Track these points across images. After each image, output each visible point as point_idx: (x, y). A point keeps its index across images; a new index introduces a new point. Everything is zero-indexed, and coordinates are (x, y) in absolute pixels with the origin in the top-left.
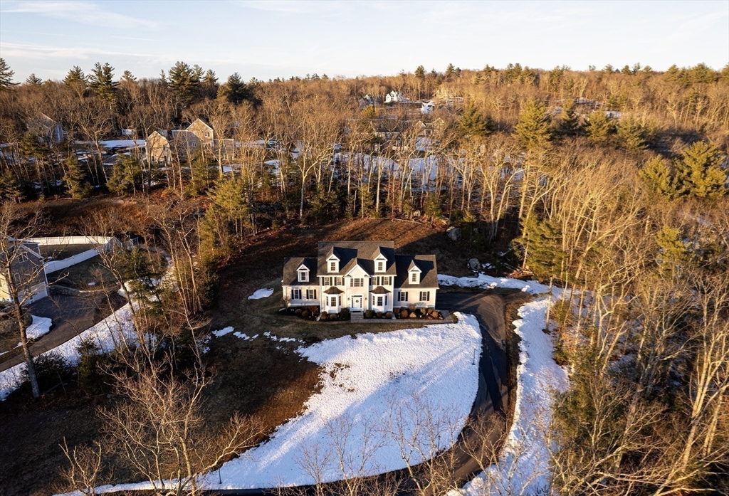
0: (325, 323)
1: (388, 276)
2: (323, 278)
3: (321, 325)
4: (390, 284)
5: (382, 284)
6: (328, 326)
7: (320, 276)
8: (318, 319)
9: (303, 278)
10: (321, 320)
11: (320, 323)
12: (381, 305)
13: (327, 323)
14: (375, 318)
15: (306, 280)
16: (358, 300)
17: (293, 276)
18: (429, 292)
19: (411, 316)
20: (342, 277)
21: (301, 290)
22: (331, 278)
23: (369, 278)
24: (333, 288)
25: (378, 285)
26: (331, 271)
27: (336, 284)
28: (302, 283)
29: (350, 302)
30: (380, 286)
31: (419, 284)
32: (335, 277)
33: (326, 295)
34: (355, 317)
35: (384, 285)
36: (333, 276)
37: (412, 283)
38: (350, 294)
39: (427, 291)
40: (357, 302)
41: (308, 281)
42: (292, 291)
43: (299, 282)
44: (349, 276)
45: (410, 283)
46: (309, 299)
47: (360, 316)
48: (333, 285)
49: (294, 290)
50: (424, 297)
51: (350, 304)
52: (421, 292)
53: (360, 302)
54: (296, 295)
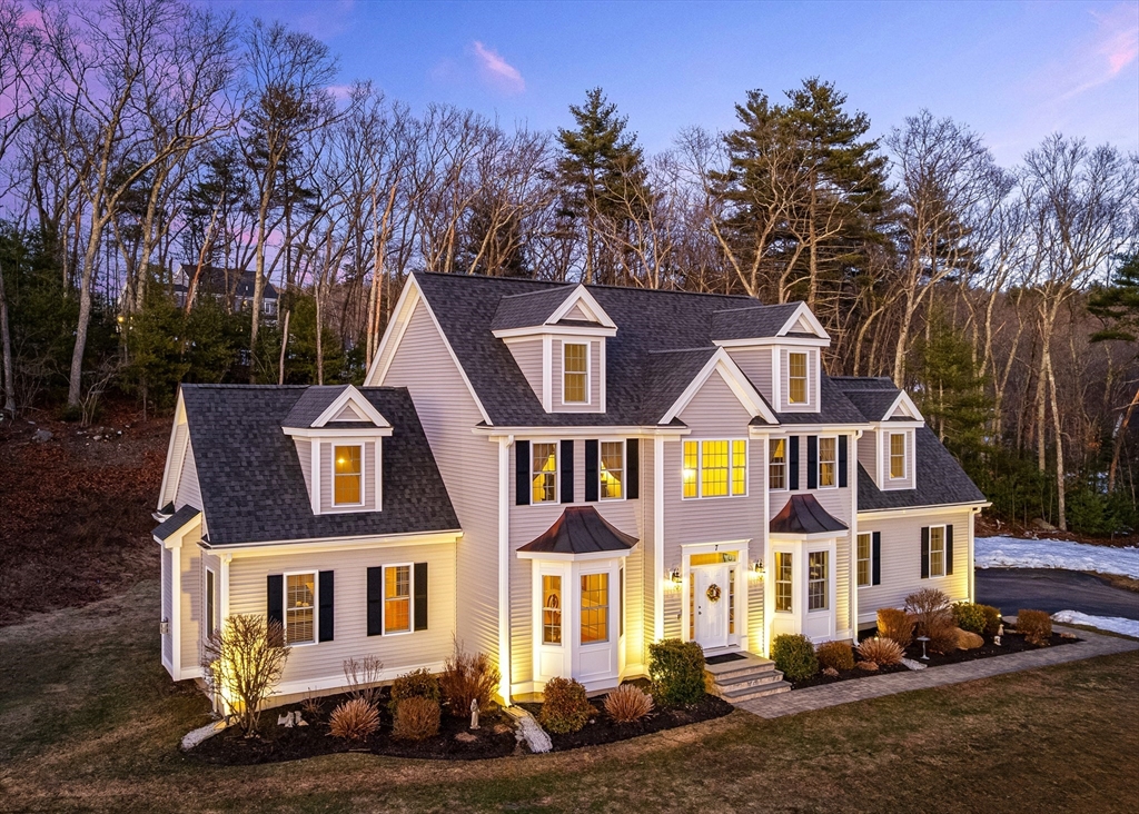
2: (522, 447)
4: (843, 483)
8: (537, 738)
12: (823, 603)
14: (838, 679)
15: (363, 504)
16: (719, 586)
17: (269, 484)
18: (950, 528)
19: (965, 646)
20: (628, 440)
21: (331, 573)
22: (567, 446)
23: (770, 434)
24: (581, 515)
25: (794, 486)
26: (563, 403)
27: (591, 494)
28: (338, 520)
29: (680, 600)
30: (802, 496)
31: (914, 487)
32: (587, 441)
33: (543, 564)
34: (745, 686)
35: (815, 487)
36: (579, 435)
37: (891, 486)
38: (683, 546)
39: (943, 522)
40: (712, 598)
41: (379, 508)
42: (274, 583)
43: (323, 517)
44: (683, 424)
45: (885, 486)
46: (380, 634)
47: (766, 681)
48: (579, 500)
49: (285, 574)
50: (937, 557)
51: (679, 617)
52: (925, 531)
53: (725, 594)
54: (300, 613)
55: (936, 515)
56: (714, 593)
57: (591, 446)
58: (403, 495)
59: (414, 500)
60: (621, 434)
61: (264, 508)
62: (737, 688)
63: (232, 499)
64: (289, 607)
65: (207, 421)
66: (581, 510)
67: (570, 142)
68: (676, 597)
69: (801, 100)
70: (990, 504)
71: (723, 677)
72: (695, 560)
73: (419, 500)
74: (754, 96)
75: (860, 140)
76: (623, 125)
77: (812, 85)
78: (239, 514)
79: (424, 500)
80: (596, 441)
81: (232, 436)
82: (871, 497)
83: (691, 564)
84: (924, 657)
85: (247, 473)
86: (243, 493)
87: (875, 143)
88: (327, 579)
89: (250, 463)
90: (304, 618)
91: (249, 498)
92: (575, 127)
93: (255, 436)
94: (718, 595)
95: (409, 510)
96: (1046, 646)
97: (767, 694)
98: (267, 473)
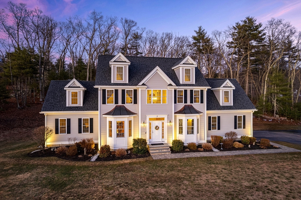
0: (106, 163)
1: (198, 89)
2: (104, 91)
3: (99, 166)
4: (202, 102)
5: (191, 102)
6: (112, 167)
7: (100, 87)
8: (94, 158)
9: (74, 101)
10: (98, 159)
11: (98, 163)
12: (193, 133)
13: (111, 163)
14: (189, 152)
15: (78, 104)
16: (158, 126)
17: (60, 100)
18: (244, 116)
19: (237, 147)
20: (134, 90)
21: (70, 119)
22: (116, 91)
23: (174, 88)
24: (120, 107)
25: (186, 102)
26: (116, 81)
27: (123, 102)
28: (71, 107)
29: (146, 129)
30: (188, 105)
31: (232, 105)
32: (122, 90)
33: (109, 118)
34: (158, 151)
35: (193, 103)
36: (120, 88)
37: (224, 104)
38: (147, 115)
39: (242, 115)
40: (156, 129)
41: (82, 105)
42: (57, 120)
43: (68, 107)
44: (146, 85)
45: (222, 105)
46: (81, 133)
47: (165, 150)
48: (120, 103)
49: (59, 119)
50: (240, 124)
51: (146, 133)
52: (235, 117)
53: (161, 128)
54: (63, 127)
55: (240, 112)
56: (157, 128)
57: (123, 91)
58: (89, 103)
59: (91, 104)
60: (132, 88)
61: (56, 105)
62: (155, 152)
63: (50, 103)
64: (60, 126)
65: (53, 88)
66: (120, 106)
67: (194, 38)
68: (145, 128)
69: (245, 22)
70: (257, 110)
71: (152, 149)
72: (150, 119)
73: (93, 104)
74: (237, 24)
75: (260, 29)
76: (206, 33)
77: (248, 18)
78: (50, 105)
79: (94, 104)
80: (125, 90)
81: (57, 90)
82: (217, 107)
83: (149, 120)
84: (222, 149)
85: (56, 98)
86: (53, 102)
87: (264, 30)
88: (69, 120)
89: (57, 96)
90: (64, 129)
91: (54, 102)
92: (196, 35)
93: (62, 90)
94: (158, 129)
95: (89, 106)
96: (266, 149)
97: (163, 154)
98: (60, 98)
